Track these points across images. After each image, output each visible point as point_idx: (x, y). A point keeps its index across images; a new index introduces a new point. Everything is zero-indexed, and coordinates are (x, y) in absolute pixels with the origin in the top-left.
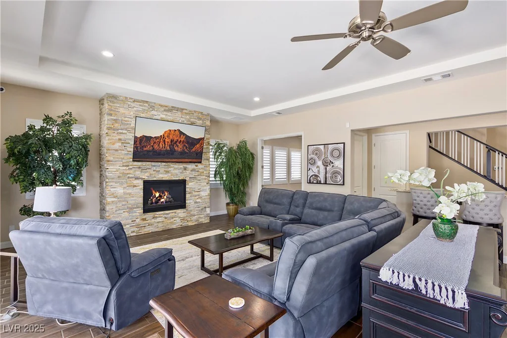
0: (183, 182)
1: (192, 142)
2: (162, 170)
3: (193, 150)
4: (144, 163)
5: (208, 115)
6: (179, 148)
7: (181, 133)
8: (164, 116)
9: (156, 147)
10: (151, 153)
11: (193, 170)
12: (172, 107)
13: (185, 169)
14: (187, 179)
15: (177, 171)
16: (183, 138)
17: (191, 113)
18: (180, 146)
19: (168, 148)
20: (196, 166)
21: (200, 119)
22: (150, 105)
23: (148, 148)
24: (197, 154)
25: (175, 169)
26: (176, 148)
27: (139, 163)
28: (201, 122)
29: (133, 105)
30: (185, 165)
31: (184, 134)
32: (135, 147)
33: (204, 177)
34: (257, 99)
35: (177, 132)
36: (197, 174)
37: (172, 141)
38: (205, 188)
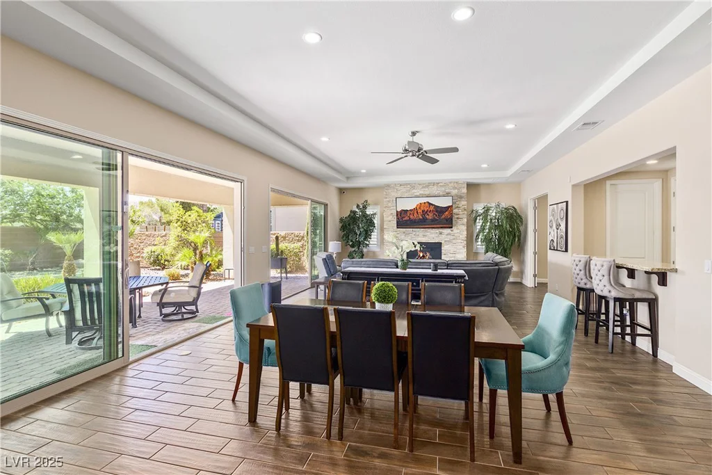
0: (439, 245)
1: (440, 210)
2: (421, 235)
3: (443, 217)
4: (407, 229)
5: (464, 183)
6: (430, 216)
7: (430, 204)
8: (422, 192)
9: (411, 217)
10: (409, 222)
11: (449, 234)
12: (429, 183)
13: (441, 233)
14: (443, 242)
15: (433, 235)
16: (432, 208)
17: (446, 185)
18: (431, 215)
19: (421, 217)
20: (452, 231)
21: (455, 188)
22: (412, 185)
23: (406, 218)
24: (447, 220)
25: (432, 233)
26: (427, 217)
27: (404, 230)
28: (456, 191)
29: (399, 188)
30: (441, 230)
31: (432, 204)
32: (398, 218)
33: (460, 241)
34: (485, 166)
35: (427, 204)
36: (452, 237)
37: (423, 211)
38: (461, 251)
